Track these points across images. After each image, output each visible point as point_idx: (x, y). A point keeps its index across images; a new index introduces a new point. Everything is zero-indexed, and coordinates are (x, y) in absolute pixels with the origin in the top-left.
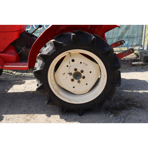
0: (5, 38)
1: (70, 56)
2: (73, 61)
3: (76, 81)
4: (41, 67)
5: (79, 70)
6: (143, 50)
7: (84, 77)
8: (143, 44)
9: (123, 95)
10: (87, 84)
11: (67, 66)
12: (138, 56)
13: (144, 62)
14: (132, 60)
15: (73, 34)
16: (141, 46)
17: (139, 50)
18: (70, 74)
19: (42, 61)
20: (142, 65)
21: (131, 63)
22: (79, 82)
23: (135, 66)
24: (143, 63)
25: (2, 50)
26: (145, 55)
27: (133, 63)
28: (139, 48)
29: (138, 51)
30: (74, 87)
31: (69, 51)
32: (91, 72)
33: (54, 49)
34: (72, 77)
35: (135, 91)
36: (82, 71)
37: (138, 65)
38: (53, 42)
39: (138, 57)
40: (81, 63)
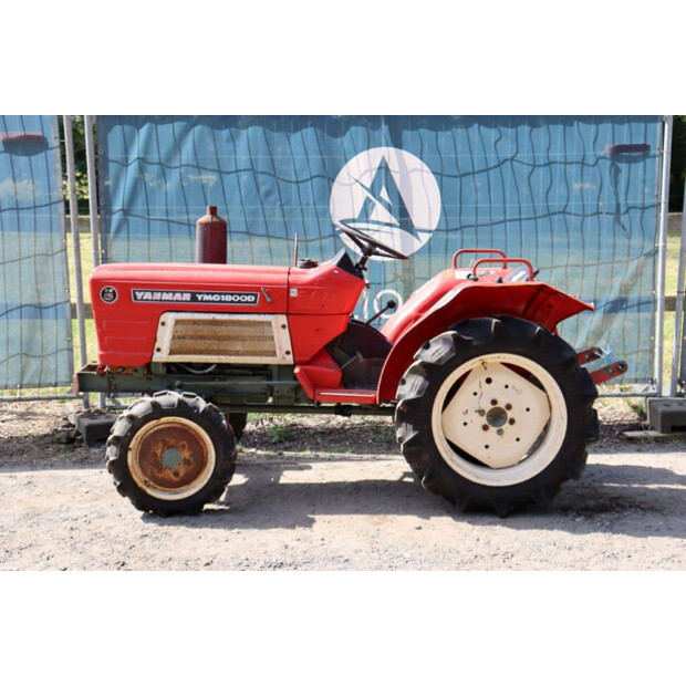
0: (318, 330)
1: (485, 368)
2: (489, 381)
3: (493, 430)
4: (419, 392)
5: (501, 404)
6: (659, 394)
7: (512, 422)
8: (656, 376)
9: (605, 491)
10: (518, 440)
11: (475, 394)
12: (642, 415)
13: (662, 432)
14: (625, 425)
15: (494, 321)
16: (653, 382)
17: (647, 396)
18: (481, 412)
19: (422, 378)
20: (657, 439)
21: (620, 434)
22: (500, 432)
23: (635, 443)
24: (661, 435)
25: (307, 359)
26: (665, 409)
27: (629, 434)
28: (646, 389)
29: (643, 399)
30: (487, 447)
31: (484, 357)
32: (528, 410)
33: (451, 350)
34: (484, 420)
35: (636, 486)
36: (509, 407)
37: (646, 439)
38: (453, 335)
39: (645, 419)
40: (507, 387)
